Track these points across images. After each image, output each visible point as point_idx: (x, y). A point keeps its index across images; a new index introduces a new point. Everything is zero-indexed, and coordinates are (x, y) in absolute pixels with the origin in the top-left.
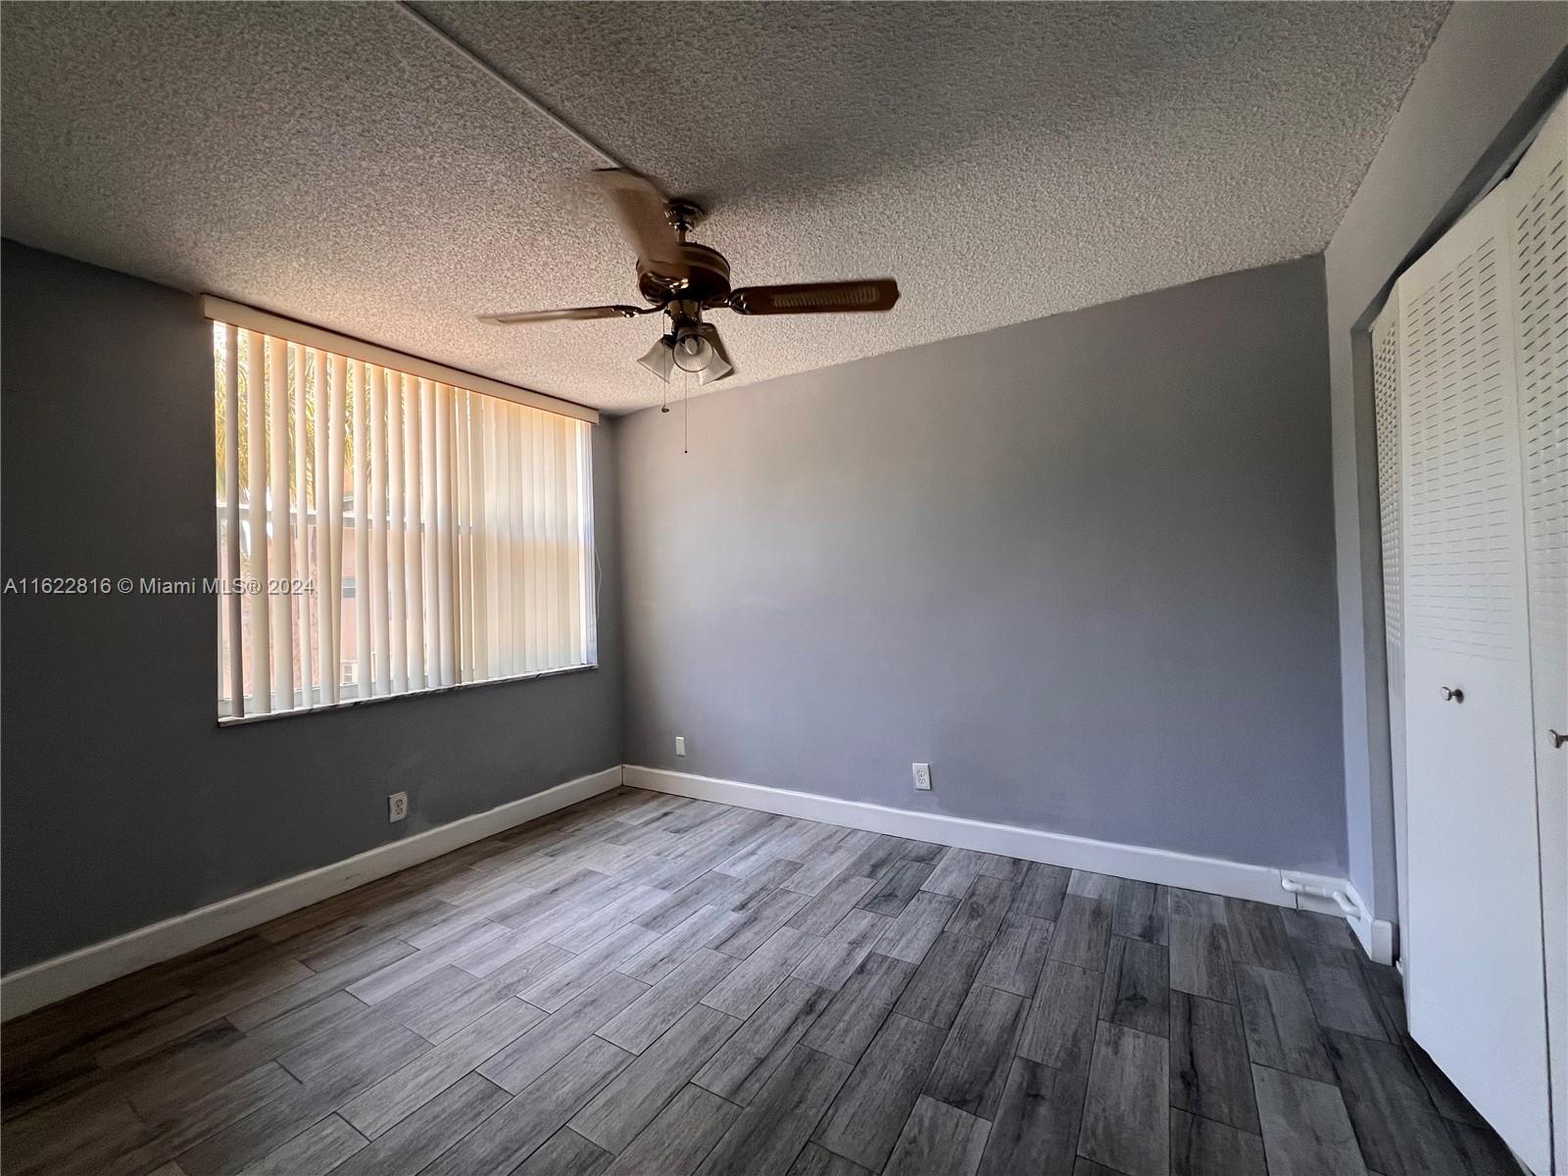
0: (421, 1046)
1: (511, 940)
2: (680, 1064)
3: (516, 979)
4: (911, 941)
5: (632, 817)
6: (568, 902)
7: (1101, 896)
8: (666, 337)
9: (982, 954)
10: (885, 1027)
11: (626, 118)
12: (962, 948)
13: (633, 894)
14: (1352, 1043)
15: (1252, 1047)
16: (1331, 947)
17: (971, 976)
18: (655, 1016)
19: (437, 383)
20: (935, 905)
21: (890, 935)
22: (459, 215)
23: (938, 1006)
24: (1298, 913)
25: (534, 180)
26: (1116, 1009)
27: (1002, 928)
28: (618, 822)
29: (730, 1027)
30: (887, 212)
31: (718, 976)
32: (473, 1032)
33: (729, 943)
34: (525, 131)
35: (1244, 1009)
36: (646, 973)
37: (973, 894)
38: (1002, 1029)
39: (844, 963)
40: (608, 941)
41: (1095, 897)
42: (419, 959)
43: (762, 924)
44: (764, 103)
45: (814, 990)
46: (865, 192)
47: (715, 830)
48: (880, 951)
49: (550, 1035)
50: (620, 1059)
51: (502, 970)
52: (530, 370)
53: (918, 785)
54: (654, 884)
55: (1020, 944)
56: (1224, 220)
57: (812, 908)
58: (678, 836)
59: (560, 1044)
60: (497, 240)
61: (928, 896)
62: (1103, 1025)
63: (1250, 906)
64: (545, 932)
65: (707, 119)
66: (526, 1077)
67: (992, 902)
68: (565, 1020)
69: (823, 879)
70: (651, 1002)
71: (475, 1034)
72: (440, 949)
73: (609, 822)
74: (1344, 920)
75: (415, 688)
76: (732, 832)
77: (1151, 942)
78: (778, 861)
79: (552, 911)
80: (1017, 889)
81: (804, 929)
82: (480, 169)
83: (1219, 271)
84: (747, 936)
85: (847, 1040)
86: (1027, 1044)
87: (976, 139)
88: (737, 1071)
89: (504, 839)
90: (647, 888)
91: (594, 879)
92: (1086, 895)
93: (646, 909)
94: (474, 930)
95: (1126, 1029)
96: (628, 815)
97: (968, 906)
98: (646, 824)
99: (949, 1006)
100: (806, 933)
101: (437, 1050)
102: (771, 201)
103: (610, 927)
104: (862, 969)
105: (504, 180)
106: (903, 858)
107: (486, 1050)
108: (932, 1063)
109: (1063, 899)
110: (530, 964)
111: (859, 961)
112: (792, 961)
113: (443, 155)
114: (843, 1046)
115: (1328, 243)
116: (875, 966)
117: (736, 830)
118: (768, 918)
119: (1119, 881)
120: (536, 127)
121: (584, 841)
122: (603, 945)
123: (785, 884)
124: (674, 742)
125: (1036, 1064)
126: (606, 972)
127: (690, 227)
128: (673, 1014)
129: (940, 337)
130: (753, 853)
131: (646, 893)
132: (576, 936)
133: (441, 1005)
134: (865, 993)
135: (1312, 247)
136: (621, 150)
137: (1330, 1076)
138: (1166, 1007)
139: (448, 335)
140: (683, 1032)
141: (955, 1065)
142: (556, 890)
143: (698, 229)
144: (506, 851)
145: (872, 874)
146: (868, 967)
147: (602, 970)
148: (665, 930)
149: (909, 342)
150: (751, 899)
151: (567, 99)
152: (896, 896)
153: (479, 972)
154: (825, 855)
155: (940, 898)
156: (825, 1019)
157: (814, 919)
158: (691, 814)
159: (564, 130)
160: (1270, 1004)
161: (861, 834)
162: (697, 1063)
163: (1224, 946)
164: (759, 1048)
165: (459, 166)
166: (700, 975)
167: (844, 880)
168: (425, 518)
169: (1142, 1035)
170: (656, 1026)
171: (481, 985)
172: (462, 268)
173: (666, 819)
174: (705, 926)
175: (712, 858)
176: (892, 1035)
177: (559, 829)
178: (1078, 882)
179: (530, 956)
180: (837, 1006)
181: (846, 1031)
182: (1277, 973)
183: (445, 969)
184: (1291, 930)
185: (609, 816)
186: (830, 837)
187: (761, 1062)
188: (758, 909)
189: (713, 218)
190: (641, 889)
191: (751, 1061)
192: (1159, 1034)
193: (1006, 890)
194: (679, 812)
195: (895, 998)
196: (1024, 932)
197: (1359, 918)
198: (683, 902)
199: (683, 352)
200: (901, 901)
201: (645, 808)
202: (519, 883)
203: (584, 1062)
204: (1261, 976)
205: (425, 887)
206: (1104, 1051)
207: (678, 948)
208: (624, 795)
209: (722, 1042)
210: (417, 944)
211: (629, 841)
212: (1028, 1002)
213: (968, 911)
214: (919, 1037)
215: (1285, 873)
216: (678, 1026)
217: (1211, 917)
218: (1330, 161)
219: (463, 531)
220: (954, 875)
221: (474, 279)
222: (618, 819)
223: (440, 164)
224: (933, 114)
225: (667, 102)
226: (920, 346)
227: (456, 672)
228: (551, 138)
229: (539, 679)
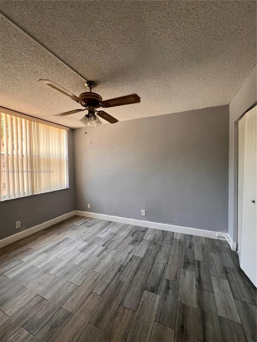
0: (24, 289)
1: (48, 257)
2: (89, 288)
3: (48, 268)
4: (141, 252)
5: (78, 223)
6: (62, 247)
7: (180, 238)
8: (86, 115)
9: (157, 254)
10: (136, 273)
11: (77, 60)
12: (153, 253)
13: (78, 243)
14: (230, 269)
15: (211, 272)
16: (225, 248)
17: (154, 259)
18: (83, 275)
19: (27, 120)
20: (146, 242)
21: (137, 250)
22: (32, 80)
23: (148, 267)
24: (218, 240)
25: (52, 73)
26: (184, 265)
27: (161, 247)
28: (74, 225)
29: (101, 277)
30: (140, 88)
31: (98, 263)
32: (38, 283)
33: (101, 255)
34: (49, 60)
35: (209, 264)
36: (81, 264)
37: (154, 240)
38: (161, 272)
39: (127, 258)
40: (72, 256)
41: (179, 239)
42: (23, 264)
43: (108, 249)
44: (112, 60)
45: (120, 266)
46: (135, 84)
47: (97, 226)
48: (135, 255)
49: (57, 283)
50: (75, 287)
51: (45, 266)
52: (52, 118)
53: (143, 215)
54: (83, 240)
55: (164, 251)
56: (211, 96)
57: (119, 245)
58: (89, 228)
59: (60, 285)
60: (42, 87)
61: (144, 240)
62: (182, 269)
63: (209, 239)
64: (56, 255)
65: (98, 63)
66: (51, 295)
67: (158, 241)
68: (61, 278)
69: (122, 237)
70: (82, 272)
71: (38, 284)
72: (29, 261)
73: (72, 225)
74: (227, 241)
75: (22, 196)
76: (101, 226)
77: (191, 249)
78: (112, 233)
79: (58, 249)
80: (163, 238)
81: (118, 250)
82: (37, 69)
83: (209, 106)
84: (105, 253)
85: (128, 278)
86: (167, 276)
87: (161, 74)
88: (103, 288)
89: (46, 231)
90: (81, 242)
91: (68, 240)
92: (177, 238)
93: (81, 247)
94: (38, 255)
95: (186, 270)
96: (76, 223)
97: (153, 242)
98: (81, 225)
99: (150, 267)
100: (119, 251)
101: (28, 290)
102: (113, 83)
103: (72, 252)
104: (131, 259)
105: (44, 72)
106: (139, 231)
107: (41, 288)
108: (147, 282)
109: (173, 239)
110: (52, 264)
111: (130, 257)
112: (115, 259)
113: (26, 64)
114: (127, 280)
115: (230, 102)
116: (134, 258)
117: (102, 225)
118: (110, 248)
119: (184, 235)
120: (52, 60)
121: (66, 230)
122: (70, 257)
123: (113, 239)
124: (87, 205)
125: (169, 280)
126: (71, 264)
127: (93, 88)
128: (88, 274)
129: (149, 116)
130: (106, 231)
131: (81, 243)
132: (64, 255)
133: (29, 277)
134: (132, 265)
135: (227, 103)
136: (75, 68)
137: (226, 277)
138: (194, 264)
139: (30, 109)
140: (90, 279)
141: (152, 282)
142: (59, 243)
143: (95, 88)
144: (47, 233)
145: (132, 236)
146: (132, 259)
147: (70, 264)
148: (86, 252)
149: (143, 117)
150: (106, 243)
151: (61, 54)
152: (138, 241)
153: (39, 267)
154: (122, 231)
155: (147, 241)
156: (123, 273)
157: (120, 247)
158: (91, 222)
159: (60, 61)
160: (214, 262)
161: (130, 226)
162: (94, 287)
163: (205, 249)
164: (108, 281)
165: (31, 67)
166: (94, 264)
167: (126, 237)
168: (24, 153)
169: (190, 271)
170: (84, 278)
171: (40, 270)
172: (33, 93)
173: (86, 223)
174: (95, 251)
175: (96, 233)
176: (138, 276)
177: (60, 227)
178: (176, 235)
179: (52, 261)
180: (126, 269)
181: (128, 275)
182: (215, 254)
183: (30, 267)
184: (217, 244)
185: (72, 223)
186: (123, 227)
187: (108, 285)
188: (107, 245)
189: (98, 86)
190: (80, 242)
191: (106, 285)
192: (193, 271)
193: (161, 238)
194: (89, 221)
195: (138, 266)
196: (165, 248)
197: (230, 242)
198: (90, 245)
199: (91, 119)
200: (139, 242)
201: (80, 221)
202: (49, 242)
203: (66, 289)
204: (212, 255)
205: (26, 244)
206: (182, 275)
207: (89, 257)
208: (76, 218)
209: (99, 281)
210: (23, 260)
211: (77, 229)
212: (166, 265)
213: (153, 243)
214: (144, 276)
215: (216, 232)
216: (89, 277)
217: (202, 243)
218: (233, 86)
219: (34, 156)
220: (150, 235)
221: (36, 96)
222: (74, 224)
223: (26, 66)
224: (152, 67)
225: (87, 57)
226: (145, 118)
227: (33, 191)
228: (56, 63)
229: (54, 192)
